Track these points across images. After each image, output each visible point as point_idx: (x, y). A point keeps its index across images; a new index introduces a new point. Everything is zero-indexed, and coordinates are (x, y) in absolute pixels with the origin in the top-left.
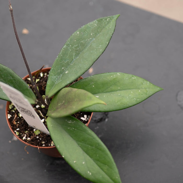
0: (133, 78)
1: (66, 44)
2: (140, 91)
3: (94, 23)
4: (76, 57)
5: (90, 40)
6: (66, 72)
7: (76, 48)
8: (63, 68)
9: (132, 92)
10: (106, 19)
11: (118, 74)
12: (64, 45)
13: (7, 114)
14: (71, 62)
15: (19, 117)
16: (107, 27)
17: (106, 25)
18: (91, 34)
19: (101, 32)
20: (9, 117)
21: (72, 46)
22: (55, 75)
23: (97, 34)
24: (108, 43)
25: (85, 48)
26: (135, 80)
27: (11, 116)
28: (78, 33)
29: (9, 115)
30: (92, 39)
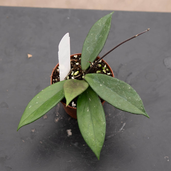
0: (102, 134)
1: (120, 80)
2: (93, 140)
3: (138, 98)
4: (112, 90)
5: (126, 98)
6: (101, 85)
7: (119, 88)
8: (104, 82)
9: (92, 134)
10: (142, 107)
11: (105, 123)
12: (119, 79)
13: (77, 55)
14: (108, 87)
15: (76, 63)
16: (136, 108)
17: (137, 107)
18: (130, 98)
19: (132, 104)
20: (75, 56)
21: (119, 85)
22: (98, 78)
23: (130, 102)
24: (123, 110)
25: (119, 95)
26: (101, 136)
27: (76, 57)
28: (129, 88)
29: (77, 56)
30: (126, 99)
